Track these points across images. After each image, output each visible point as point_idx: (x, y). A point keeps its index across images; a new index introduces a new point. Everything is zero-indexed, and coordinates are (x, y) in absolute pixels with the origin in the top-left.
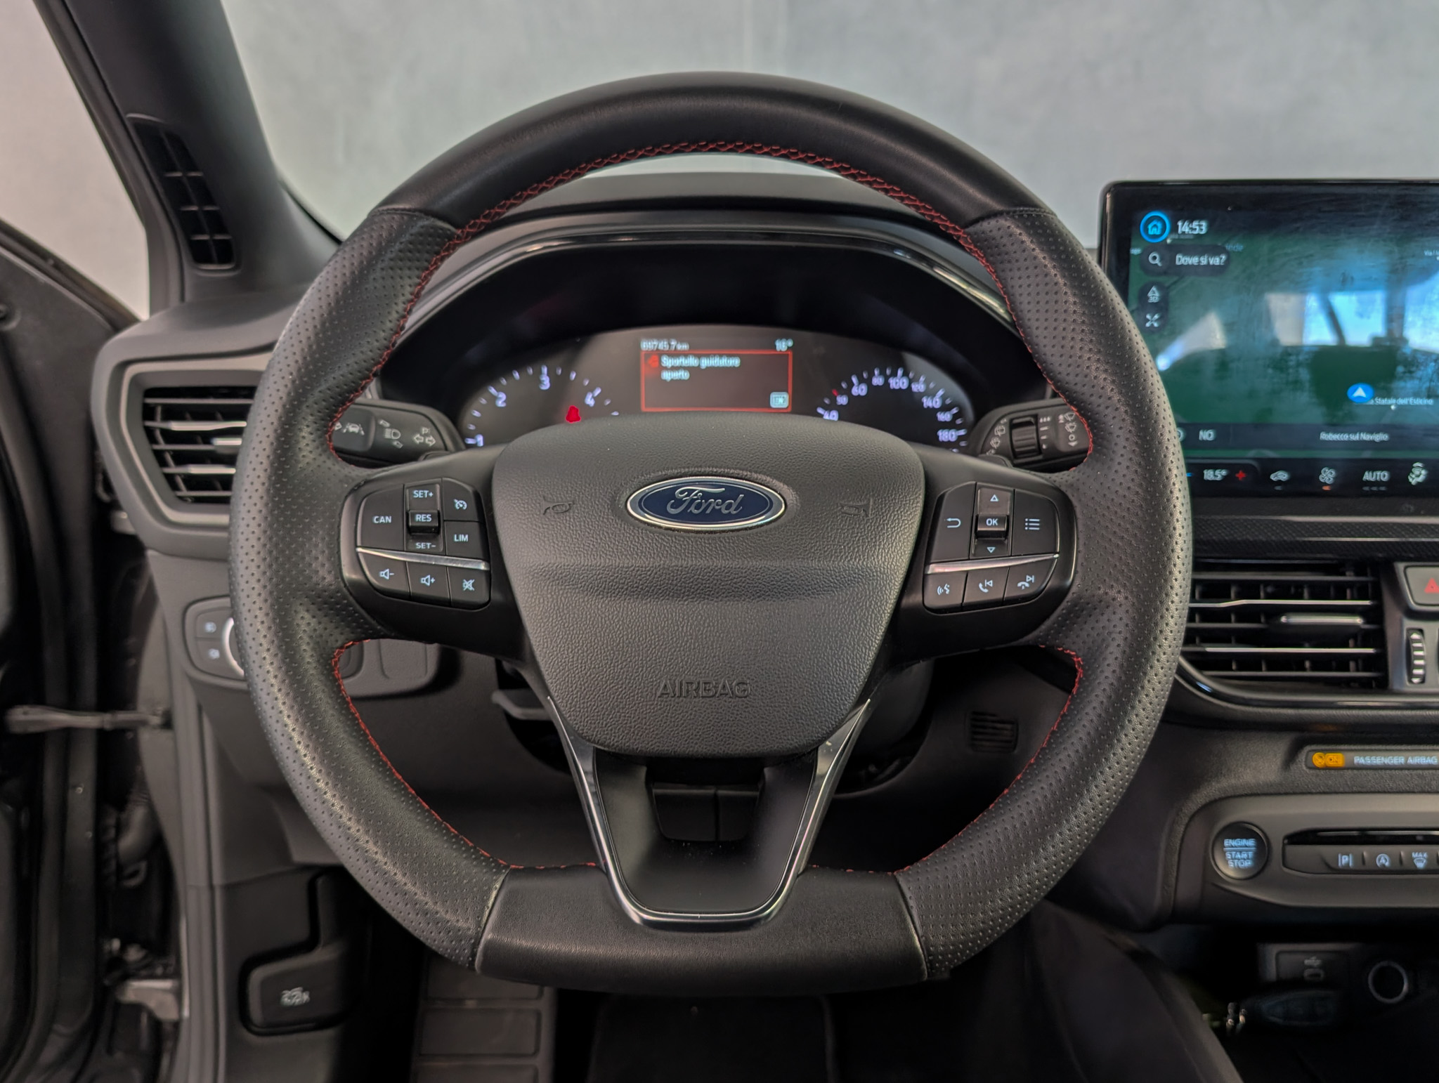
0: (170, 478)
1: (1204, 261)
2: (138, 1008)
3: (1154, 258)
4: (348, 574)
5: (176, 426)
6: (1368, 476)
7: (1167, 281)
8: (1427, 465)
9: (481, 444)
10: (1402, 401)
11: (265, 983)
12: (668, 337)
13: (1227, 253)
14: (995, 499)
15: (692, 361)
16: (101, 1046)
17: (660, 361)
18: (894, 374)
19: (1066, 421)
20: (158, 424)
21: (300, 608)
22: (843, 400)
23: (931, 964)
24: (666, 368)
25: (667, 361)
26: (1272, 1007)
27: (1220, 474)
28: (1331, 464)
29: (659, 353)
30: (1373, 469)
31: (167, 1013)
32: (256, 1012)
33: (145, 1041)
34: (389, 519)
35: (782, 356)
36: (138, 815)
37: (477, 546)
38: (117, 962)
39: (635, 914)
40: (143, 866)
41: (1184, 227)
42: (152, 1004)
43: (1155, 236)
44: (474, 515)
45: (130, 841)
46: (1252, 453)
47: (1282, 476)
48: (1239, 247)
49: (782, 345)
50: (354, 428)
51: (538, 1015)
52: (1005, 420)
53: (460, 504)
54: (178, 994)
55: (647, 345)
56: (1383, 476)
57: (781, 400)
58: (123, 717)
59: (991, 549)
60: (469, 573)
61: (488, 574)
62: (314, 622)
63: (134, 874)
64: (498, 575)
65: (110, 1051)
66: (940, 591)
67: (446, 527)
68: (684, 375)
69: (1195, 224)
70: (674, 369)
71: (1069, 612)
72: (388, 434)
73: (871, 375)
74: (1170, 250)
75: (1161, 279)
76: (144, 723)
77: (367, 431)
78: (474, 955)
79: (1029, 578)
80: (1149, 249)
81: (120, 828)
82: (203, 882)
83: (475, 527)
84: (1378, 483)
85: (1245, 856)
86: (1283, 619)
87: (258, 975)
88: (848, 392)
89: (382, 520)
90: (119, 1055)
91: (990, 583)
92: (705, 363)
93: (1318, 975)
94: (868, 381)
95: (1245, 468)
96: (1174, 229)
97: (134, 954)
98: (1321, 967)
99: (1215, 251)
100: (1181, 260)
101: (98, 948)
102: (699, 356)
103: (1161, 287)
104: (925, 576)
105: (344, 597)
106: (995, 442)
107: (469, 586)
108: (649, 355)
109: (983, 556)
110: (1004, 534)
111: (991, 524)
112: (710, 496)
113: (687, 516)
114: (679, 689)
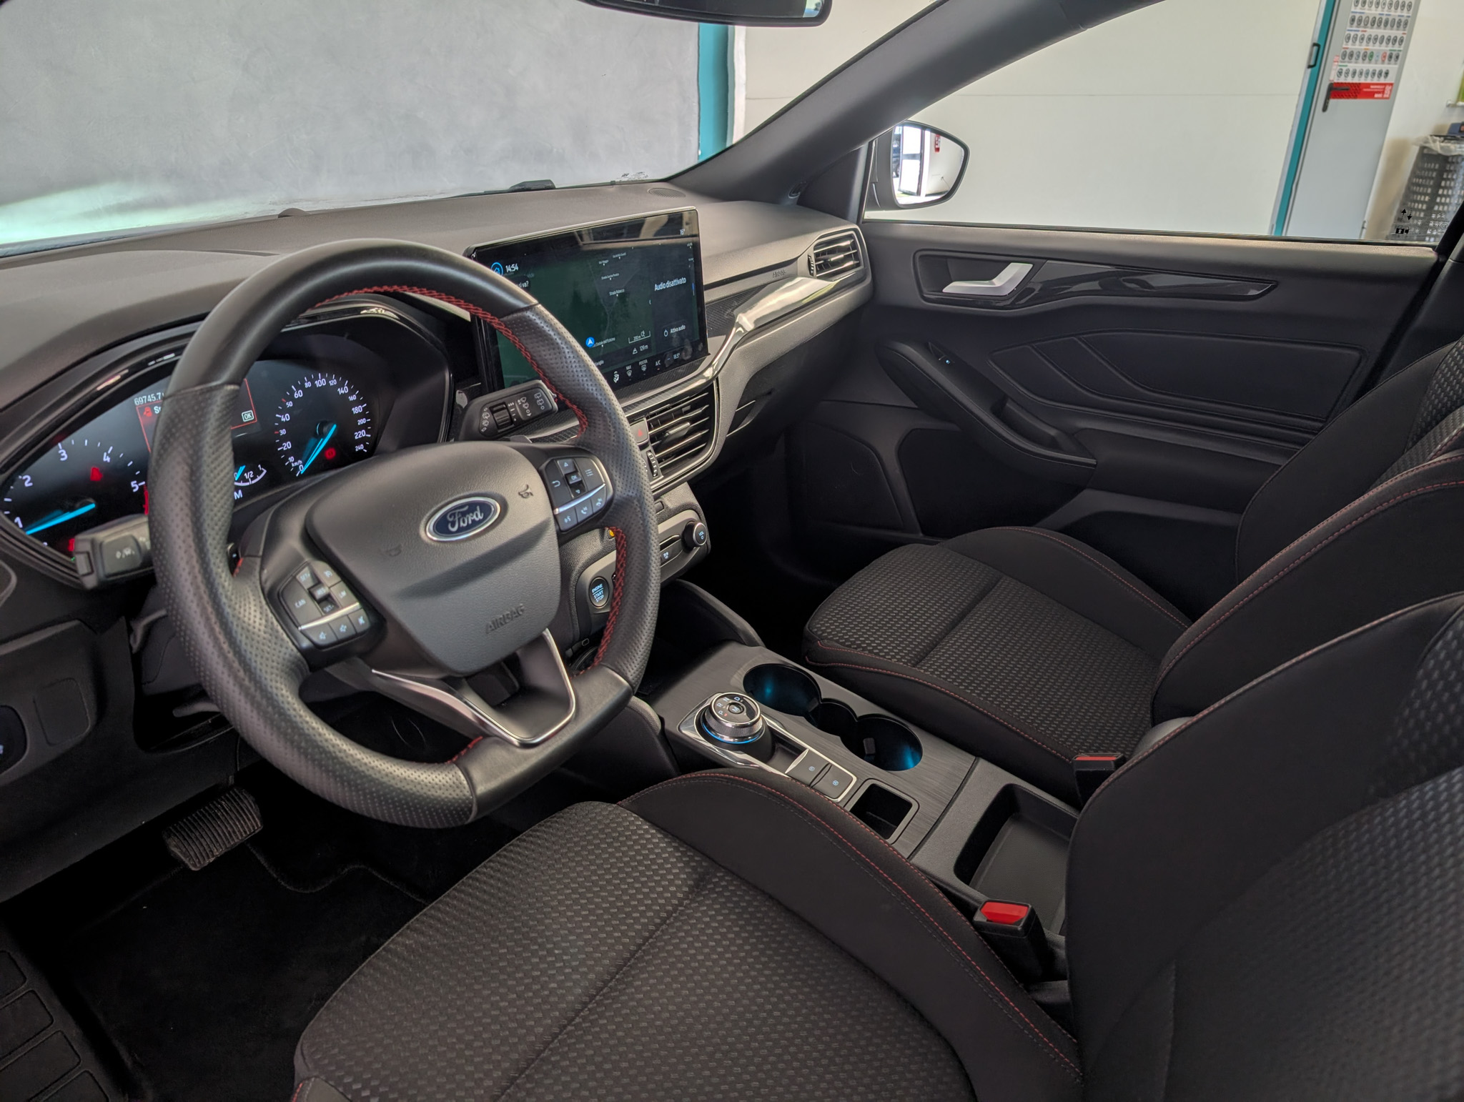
4: (303, 644)
10: (605, 342)
12: (155, 391)
13: (530, 280)
14: (566, 465)
17: (152, 411)
18: (317, 378)
19: (523, 403)
22: (290, 404)
29: (150, 405)
34: (303, 602)
37: (351, 595)
41: (509, 269)
44: (337, 577)
48: (533, 275)
52: (486, 409)
55: (139, 400)
57: (249, 416)
59: (578, 491)
60: (358, 613)
61: (364, 609)
64: (367, 609)
66: (566, 521)
67: (333, 591)
69: (513, 266)
71: (613, 510)
73: (303, 382)
79: (600, 500)
83: (343, 584)
88: (291, 398)
89: (300, 604)
91: (586, 509)
94: (302, 387)
96: (505, 270)
99: (524, 279)
106: (485, 423)
107: (361, 621)
108: (142, 408)
109: (577, 497)
110: (581, 482)
111: (574, 479)
112: (464, 514)
113: (461, 530)
114: (497, 624)
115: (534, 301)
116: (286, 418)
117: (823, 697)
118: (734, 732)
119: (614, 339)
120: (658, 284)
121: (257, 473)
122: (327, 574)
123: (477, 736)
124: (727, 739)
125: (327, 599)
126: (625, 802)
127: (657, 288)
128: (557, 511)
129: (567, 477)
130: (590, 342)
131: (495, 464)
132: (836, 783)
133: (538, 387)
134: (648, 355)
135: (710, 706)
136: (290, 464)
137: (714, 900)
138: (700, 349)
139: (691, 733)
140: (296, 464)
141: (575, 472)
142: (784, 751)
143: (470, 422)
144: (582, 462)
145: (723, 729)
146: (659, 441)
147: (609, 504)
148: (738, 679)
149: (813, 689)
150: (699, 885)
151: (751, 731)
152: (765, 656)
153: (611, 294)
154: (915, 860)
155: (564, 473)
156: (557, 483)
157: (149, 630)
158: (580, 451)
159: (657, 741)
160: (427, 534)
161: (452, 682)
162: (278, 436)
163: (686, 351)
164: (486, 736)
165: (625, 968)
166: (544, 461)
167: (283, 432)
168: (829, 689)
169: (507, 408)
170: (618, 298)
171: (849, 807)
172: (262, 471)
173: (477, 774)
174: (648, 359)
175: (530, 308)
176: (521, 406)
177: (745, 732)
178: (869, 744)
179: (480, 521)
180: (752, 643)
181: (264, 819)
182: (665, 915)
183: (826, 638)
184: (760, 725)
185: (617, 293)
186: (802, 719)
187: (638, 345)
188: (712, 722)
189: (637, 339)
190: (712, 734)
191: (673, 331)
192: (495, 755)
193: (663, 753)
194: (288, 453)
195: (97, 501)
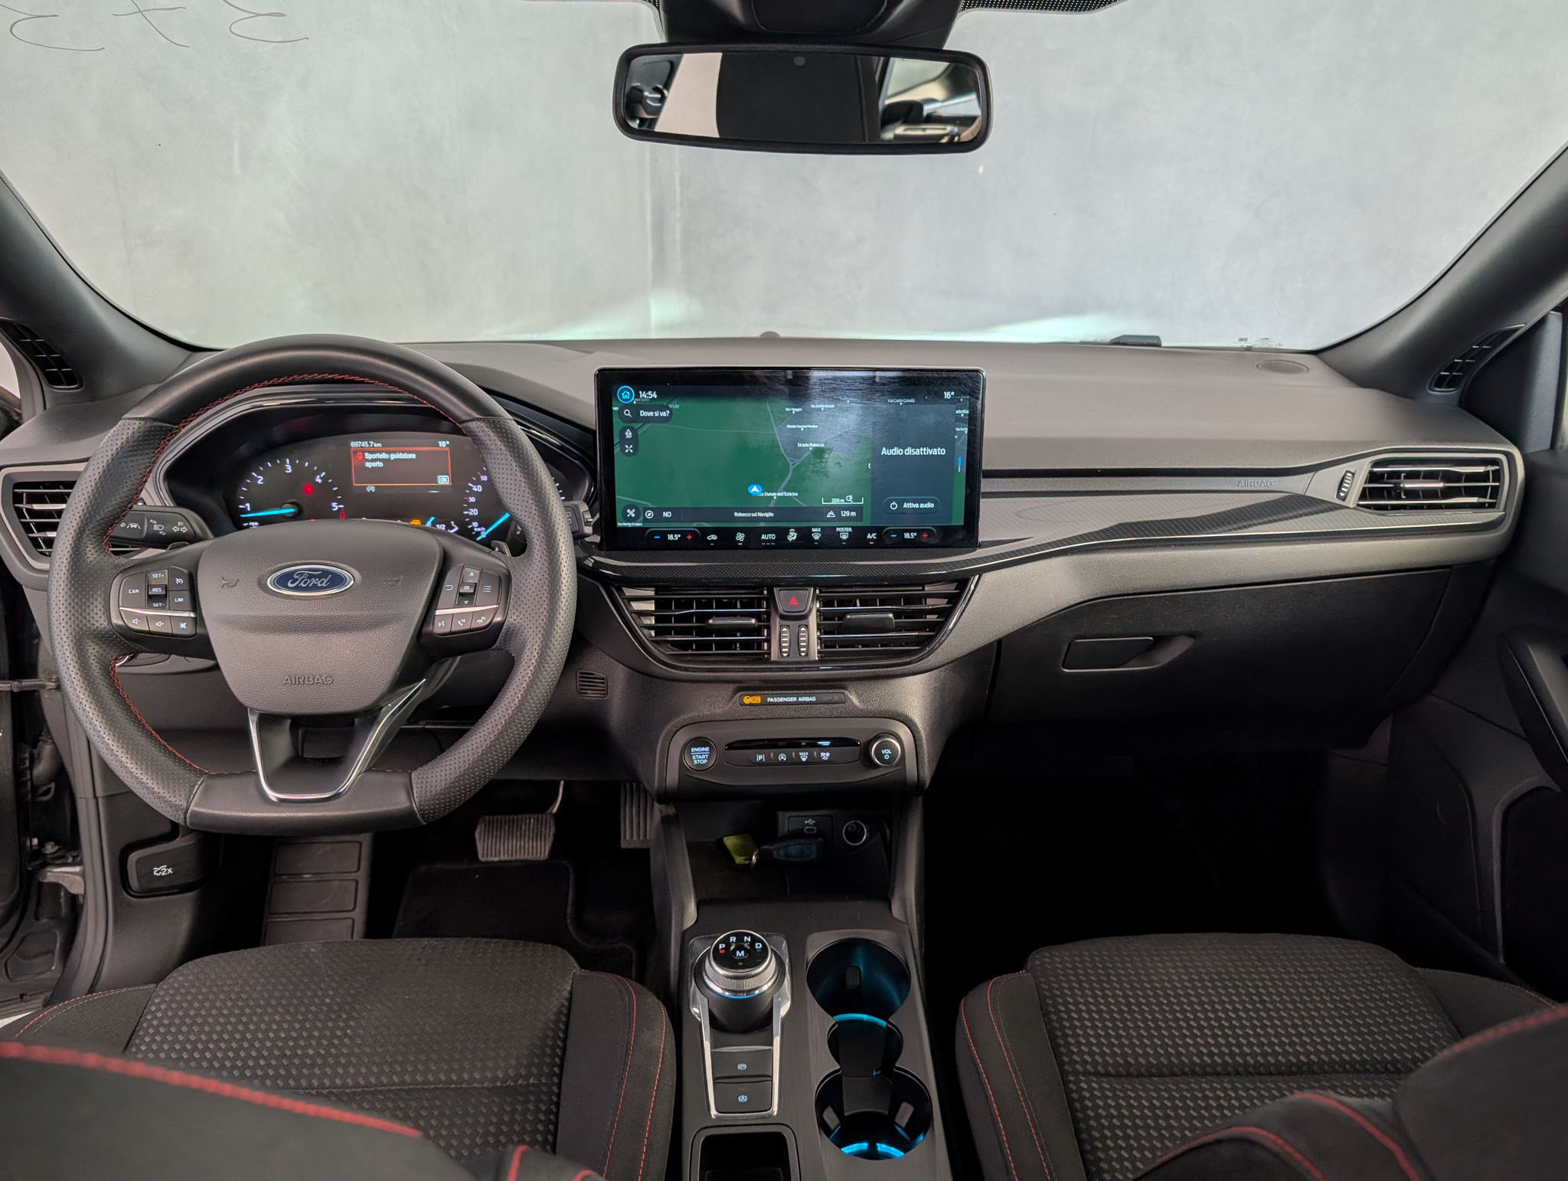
0: (34, 541)
1: (657, 414)
2: (57, 887)
3: (627, 412)
4: (116, 621)
5: (36, 507)
6: (764, 537)
7: (636, 426)
8: (797, 530)
9: (249, 509)
10: (779, 494)
11: (138, 861)
12: (368, 439)
13: (670, 410)
14: (472, 574)
15: (384, 456)
16: (30, 914)
17: (364, 456)
20: (24, 506)
21: (88, 641)
22: (485, 478)
23: (423, 815)
24: (368, 461)
25: (368, 456)
26: (778, 851)
27: (677, 537)
28: (741, 530)
29: (363, 450)
30: (767, 533)
31: (76, 889)
32: (134, 882)
33: (64, 911)
34: (137, 591)
35: (442, 452)
36: (47, 750)
37: (188, 604)
38: (38, 853)
39: (273, 795)
40: (53, 786)
41: (643, 395)
42: (65, 884)
43: (626, 400)
44: (187, 587)
45: (42, 769)
46: (695, 525)
47: (714, 537)
48: (677, 406)
49: (443, 444)
50: (134, 526)
51: (357, 882)
53: (178, 581)
54: (83, 875)
55: (354, 444)
56: (772, 536)
57: (445, 480)
58: (27, 683)
59: (466, 602)
60: (183, 619)
61: (195, 619)
62: (97, 648)
63: (47, 792)
64: (199, 620)
65: (37, 918)
66: (440, 624)
67: (170, 594)
68: (381, 464)
69: (650, 393)
70: (373, 460)
71: (506, 635)
72: (156, 528)
74: (636, 409)
75: (633, 425)
76: (43, 687)
77: (142, 525)
78: (185, 818)
79: (483, 618)
80: (623, 407)
81: (33, 760)
82: (90, 795)
83: (187, 594)
84: (770, 541)
85: (704, 757)
86: (711, 621)
87: (134, 857)
89: (134, 592)
90: (44, 921)
91: (464, 621)
92: (393, 457)
93: (813, 830)
95: (692, 532)
96: (637, 396)
97: (50, 848)
98: (814, 825)
99: (663, 408)
100: (643, 413)
101: (21, 846)
102: (388, 452)
103: (632, 430)
104: (435, 616)
105: (114, 634)
108: (356, 451)
111: (467, 589)
112: (312, 576)
113: (298, 588)
114: (301, 682)
116: (478, 489)
119: (796, 494)
120: (890, 448)
127: (884, 450)
129: (463, 585)
134: (854, 524)
136: (473, 528)
138: (959, 536)
140: (479, 529)
153: (799, 445)
156: (450, 588)
160: (269, 580)
162: (467, 502)
163: (931, 533)
167: (472, 499)
170: (811, 451)
172: (453, 528)
174: (853, 527)
179: (322, 587)
185: (810, 445)
187: (837, 509)
189: (836, 501)
191: (909, 505)
194: (473, 518)
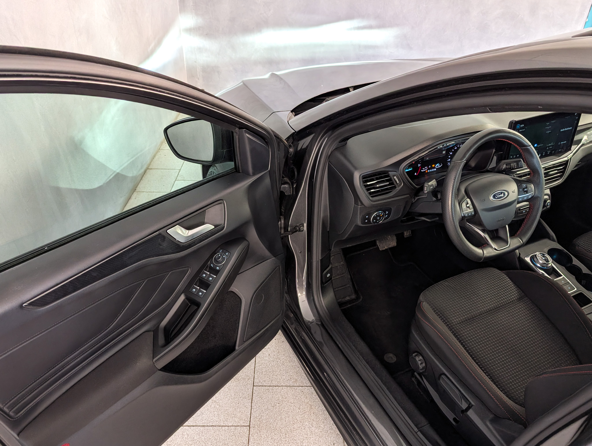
1: (523, 130)
4: (462, 216)
10: (540, 145)
32: (324, 280)
41: (521, 126)
43: (518, 128)
52: (505, 164)
61: (474, 211)
66: (520, 199)
79: (530, 196)
82: (318, 260)
87: (324, 274)
91: (526, 197)
100: (520, 131)
106: (504, 168)
107: (473, 213)
109: (525, 194)
110: (527, 191)
111: (526, 190)
112: (499, 194)
113: (498, 198)
114: (499, 221)
115: (530, 144)
117: (573, 263)
118: (541, 264)
119: (542, 145)
120: (562, 129)
121: (440, 165)
122: (469, 202)
123: (485, 244)
124: (538, 265)
125: (469, 207)
126: (504, 271)
127: (561, 130)
128: (519, 197)
129: (524, 189)
130: (536, 145)
131: (506, 181)
132: (569, 288)
133: (520, 161)
134: (551, 149)
135: (536, 255)
137: (524, 303)
138: (568, 148)
139: (528, 259)
141: (526, 188)
142: (555, 275)
143: (500, 167)
144: (528, 185)
145: (538, 262)
146: (546, 175)
147: (532, 197)
148: (546, 250)
149: (571, 261)
150: (520, 299)
151: (547, 265)
152: (557, 246)
153: (547, 132)
154: (588, 316)
155: (523, 187)
156: (521, 190)
157: (418, 199)
158: (529, 181)
159: (517, 259)
160: (491, 198)
161: (484, 231)
163: (564, 149)
164: (488, 245)
165: (497, 309)
166: (519, 183)
168: (576, 262)
169: (511, 165)
171: (572, 295)
173: (485, 252)
175: (529, 146)
176: (514, 165)
177: (545, 265)
178: (584, 282)
179: (502, 197)
180: (554, 240)
181: (397, 243)
182: (509, 302)
183: (580, 246)
184: (550, 265)
185: (548, 132)
186: (564, 267)
188: (535, 259)
189: (549, 145)
190: (534, 263)
191: (562, 143)
192: (490, 250)
193: (517, 263)
195: (412, 168)
